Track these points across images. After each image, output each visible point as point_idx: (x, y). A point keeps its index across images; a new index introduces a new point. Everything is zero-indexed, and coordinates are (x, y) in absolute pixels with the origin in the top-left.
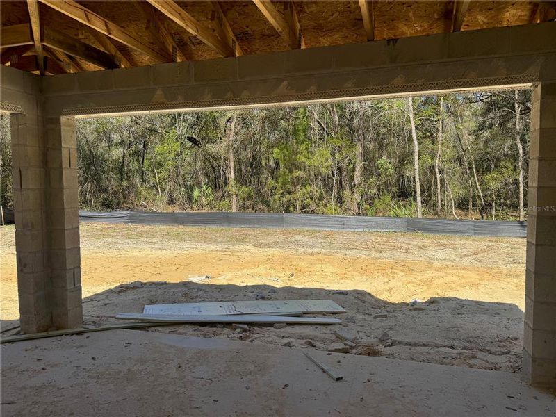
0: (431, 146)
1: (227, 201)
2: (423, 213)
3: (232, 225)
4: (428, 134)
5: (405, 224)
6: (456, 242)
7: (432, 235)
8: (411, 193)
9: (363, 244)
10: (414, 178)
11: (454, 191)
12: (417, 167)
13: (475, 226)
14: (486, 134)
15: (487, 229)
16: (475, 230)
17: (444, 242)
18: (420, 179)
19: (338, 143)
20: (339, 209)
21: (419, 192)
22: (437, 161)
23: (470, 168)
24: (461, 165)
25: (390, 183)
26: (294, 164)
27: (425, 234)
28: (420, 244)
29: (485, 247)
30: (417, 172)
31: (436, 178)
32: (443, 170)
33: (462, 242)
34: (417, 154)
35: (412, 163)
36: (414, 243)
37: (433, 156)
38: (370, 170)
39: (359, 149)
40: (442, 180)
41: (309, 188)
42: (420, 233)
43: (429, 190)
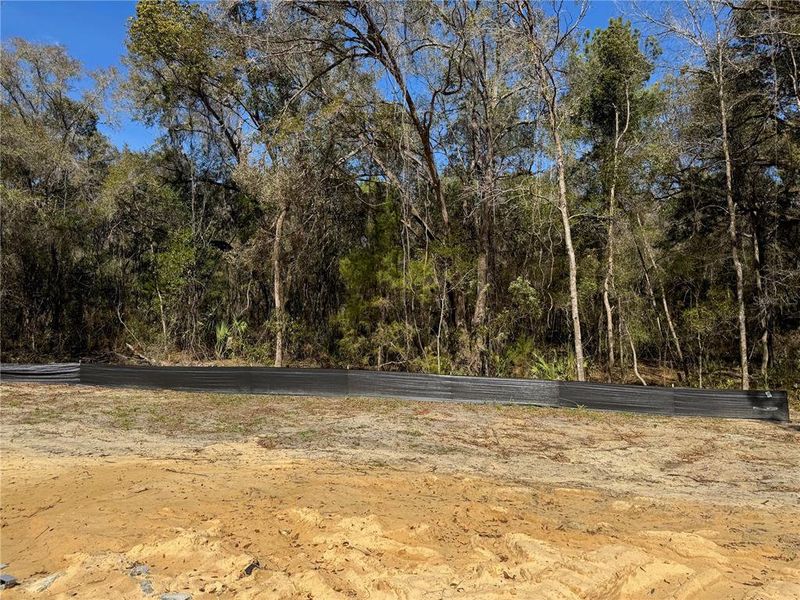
0: (596, 264)
1: (266, 345)
2: (586, 371)
3: (256, 391)
4: (591, 241)
5: (557, 392)
6: (647, 431)
7: (602, 413)
8: (567, 336)
9: (480, 433)
10: (571, 312)
11: (633, 334)
12: (574, 294)
13: (675, 398)
14: (679, 247)
15: (697, 403)
16: (676, 404)
17: (625, 429)
18: (580, 315)
19: (447, 252)
20: (450, 362)
21: (578, 336)
22: (606, 285)
23: (657, 300)
24: (643, 294)
25: (534, 320)
26: (374, 285)
27: (592, 412)
28: (583, 434)
29: (702, 443)
30: (575, 302)
31: (605, 313)
32: (616, 302)
33: (658, 430)
34: (573, 273)
35: (567, 289)
36: (573, 431)
37: (600, 279)
38: (500, 296)
39: (482, 262)
40: (615, 317)
41: (396, 326)
42: (582, 410)
43: (594, 330)
